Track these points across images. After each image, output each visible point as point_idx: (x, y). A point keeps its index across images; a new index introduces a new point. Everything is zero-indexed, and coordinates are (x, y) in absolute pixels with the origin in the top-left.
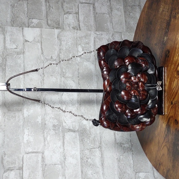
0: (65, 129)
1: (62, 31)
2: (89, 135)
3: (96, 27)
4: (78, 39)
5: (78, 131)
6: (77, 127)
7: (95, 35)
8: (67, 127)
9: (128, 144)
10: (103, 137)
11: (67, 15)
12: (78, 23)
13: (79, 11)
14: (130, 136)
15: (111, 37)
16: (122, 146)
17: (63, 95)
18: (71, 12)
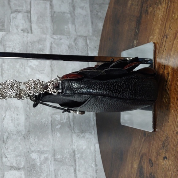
0: (6, 166)
1: (7, 34)
2: (39, 174)
3: (54, 29)
4: (29, 44)
5: (23, 168)
6: (22, 163)
7: (52, 39)
8: (8, 164)
10: (60, 176)
11: (15, 13)
12: (30, 24)
13: (31, 9)
14: (96, 173)
15: (73, 43)
17: (5, 119)
18: (21, 11)
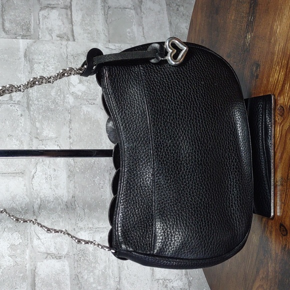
0: (39, 252)
1: (35, 42)
2: (93, 265)
3: (109, 34)
4: (70, 58)
5: (67, 256)
6: (65, 247)
7: (107, 50)
8: (43, 249)
9: (181, 279)
10: (126, 268)
11: (46, 10)
12: (71, 26)
13: (72, 3)
16: (167, 285)
17: (35, 177)
18: (55, 6)
